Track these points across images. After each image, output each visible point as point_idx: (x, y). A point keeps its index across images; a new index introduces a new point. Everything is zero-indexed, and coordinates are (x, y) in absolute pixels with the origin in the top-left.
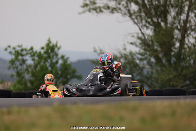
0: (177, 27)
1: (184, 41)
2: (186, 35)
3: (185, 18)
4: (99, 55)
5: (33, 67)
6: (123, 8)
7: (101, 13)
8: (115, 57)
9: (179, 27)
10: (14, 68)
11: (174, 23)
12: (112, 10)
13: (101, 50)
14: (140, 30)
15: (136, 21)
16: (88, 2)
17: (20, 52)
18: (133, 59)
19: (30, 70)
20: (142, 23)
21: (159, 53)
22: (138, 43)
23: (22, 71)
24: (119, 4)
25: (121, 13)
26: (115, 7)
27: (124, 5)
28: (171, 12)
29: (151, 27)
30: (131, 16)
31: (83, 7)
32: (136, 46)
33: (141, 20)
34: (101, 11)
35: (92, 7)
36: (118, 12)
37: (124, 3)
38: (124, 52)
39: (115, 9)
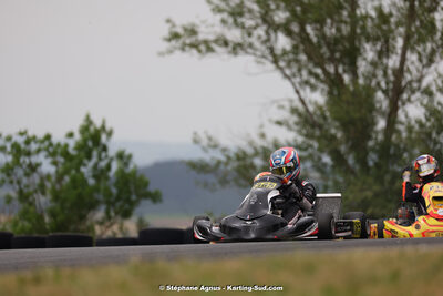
0: (378, 84)
1: (396, 116)
2: (400, 103)
3: (398, 65)
4: (205, 149)
5: (53, 179)
6: (257, 44)
7: (210, 55)
8: (241, 154)
9: (383, 85)
10: (11, 182)
11: (375, 76)
12: (234, 49)
14: (297, 92)
15: (288, 72)
16: (180, 30)
17: (23, 146)
19: (48, 185)
20: (301, 75)
21: (341, 144)
22: (291, 123)
23: (31, 189)
24: (250, 35)
25: (254, 55)
26: (240, 40)
27: (259, 37)
28: (365, 51)
29: (322, 86)
30: (275, 61)
31: (169, 40)
32: (289, 128)
33: (300, 70)
34: (210, 49)
35: (188, 41)
36: (247, 53)
37: (261, 31)
38: (259, 143)
39: (240, 45)
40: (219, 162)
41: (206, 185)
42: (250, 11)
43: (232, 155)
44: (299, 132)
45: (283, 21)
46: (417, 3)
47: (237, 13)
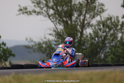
0: (78, 23)
2: (84, 29)
3: (83, 18)
4: (29, 42)
6: (44, 12)
7: (31, 15)
8: (39, 43)
9: (79, 24)
12: (37, 13)
13: (30, 39)
14: (55, 26)
15: (52, 20)
16: (22, 8)
18: (51, 45)
20: (56, 21)
22: (54, 34)
24: (42, 10)
25: (44, 16)
26: (39, 11)
27: (45, 10)
28: (74, 13)
29: (62, 24)
30: (49, 17)
31: (19, 11)
32: (53, 36)
33: (56, 19)
34: (31, 14)
35: (24, 11)
36: (41, 15)
37: (45, 9)
40: (33, 46)
41: (29, 52)
42: (42, 3)
43: (37, 44)
44: (56, 37)
45: (52, 6)
46: (89, 1)
47: (39, 3)
